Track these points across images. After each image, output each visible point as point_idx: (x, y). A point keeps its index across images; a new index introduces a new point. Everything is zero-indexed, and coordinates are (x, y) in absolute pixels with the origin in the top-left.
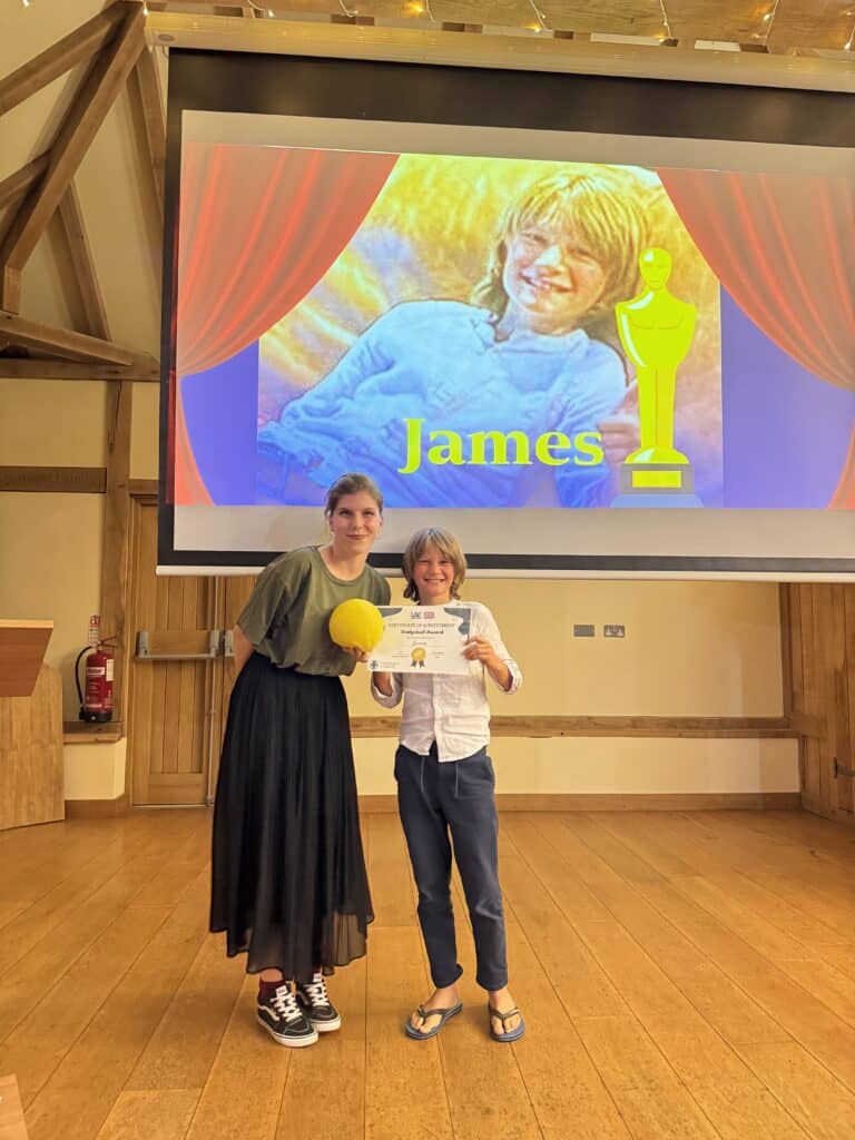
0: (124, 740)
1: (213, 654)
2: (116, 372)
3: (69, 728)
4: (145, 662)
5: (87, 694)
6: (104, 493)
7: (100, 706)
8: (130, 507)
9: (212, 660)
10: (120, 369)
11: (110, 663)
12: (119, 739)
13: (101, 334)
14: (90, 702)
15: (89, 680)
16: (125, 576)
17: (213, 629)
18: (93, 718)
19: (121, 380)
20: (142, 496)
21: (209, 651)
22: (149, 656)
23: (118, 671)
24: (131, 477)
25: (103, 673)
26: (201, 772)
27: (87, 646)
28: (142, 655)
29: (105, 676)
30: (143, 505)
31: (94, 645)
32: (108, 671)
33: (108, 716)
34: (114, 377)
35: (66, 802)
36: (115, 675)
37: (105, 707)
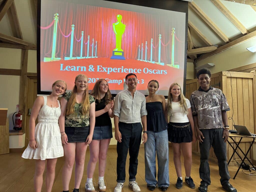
0: (25, 134)
2: (24, 47)
3: (11, 131)
5: (15, 123)
6: (21, 75)
7: (19, 126)
8: (27, 79)
10: (25, 46)
11: (21, 116)
12: (23, 134)
13: (20, 37)
14: (16, 125)
15: (16, 120)
16: (25, 95)
18: (17, 129)
19: (25, 49)
20: (30, 76)
23: (23, 118)
24: (28, 72)
25: (19, 118)
27: (16, 112)
28: (29, 114)
29: (20, 119)
30: (30, 79)
31: (17, 112)
33: (21, 129)
34: (24, 48)
35: (10, 149)
36: (22, 119)
37: (20, 126)
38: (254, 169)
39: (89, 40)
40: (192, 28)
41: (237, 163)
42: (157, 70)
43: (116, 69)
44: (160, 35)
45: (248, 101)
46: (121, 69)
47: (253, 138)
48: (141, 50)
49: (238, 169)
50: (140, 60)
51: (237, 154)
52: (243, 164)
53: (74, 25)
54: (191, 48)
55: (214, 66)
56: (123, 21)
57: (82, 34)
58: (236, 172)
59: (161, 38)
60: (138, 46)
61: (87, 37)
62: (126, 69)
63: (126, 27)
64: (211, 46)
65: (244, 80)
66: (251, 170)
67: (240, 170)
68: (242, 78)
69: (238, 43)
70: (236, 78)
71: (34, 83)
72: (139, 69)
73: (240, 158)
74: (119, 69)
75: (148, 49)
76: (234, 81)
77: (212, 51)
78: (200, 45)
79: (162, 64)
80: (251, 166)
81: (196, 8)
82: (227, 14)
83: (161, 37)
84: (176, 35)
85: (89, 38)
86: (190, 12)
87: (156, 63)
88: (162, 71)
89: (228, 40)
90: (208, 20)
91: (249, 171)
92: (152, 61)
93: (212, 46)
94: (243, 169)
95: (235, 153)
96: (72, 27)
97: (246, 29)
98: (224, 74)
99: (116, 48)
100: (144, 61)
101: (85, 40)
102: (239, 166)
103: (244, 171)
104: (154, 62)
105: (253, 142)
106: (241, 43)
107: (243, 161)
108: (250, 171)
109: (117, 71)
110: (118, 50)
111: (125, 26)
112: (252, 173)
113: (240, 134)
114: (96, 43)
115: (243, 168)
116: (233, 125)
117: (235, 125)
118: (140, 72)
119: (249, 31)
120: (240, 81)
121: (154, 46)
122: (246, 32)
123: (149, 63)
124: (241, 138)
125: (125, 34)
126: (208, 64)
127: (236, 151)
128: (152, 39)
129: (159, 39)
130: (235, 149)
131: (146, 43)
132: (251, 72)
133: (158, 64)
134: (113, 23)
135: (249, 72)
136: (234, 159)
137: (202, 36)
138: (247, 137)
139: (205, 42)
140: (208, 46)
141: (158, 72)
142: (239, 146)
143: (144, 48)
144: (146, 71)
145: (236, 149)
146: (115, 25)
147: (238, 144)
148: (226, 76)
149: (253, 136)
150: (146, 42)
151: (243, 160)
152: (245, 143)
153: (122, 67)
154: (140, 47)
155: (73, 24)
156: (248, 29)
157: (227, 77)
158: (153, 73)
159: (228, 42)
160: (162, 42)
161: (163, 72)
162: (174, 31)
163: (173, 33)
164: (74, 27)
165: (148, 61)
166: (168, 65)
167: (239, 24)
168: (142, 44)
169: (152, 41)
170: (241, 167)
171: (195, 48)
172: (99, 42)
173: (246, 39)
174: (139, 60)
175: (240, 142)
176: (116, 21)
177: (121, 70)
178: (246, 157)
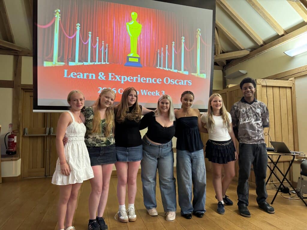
0: (20, 159)
1: (47, 134)
2: (17, 53)
3: (3, 156)
4: (26, 137)
5: (8, 146)
6: (13, 88)
7: (12, 150)
8: (21, 92)
9: (47, 136)
11: (15, 137)
12: (19, 159)
13: (12, 41)
14: (10, 149)
15: (9, 142)
16: (20, 112)
17: (47, 127)
18: (11, 153)
19: (18, 55)
20: (26, 89)
21: (46, 134)
22: (27, 135)
23: (18, 139)
24: (22, 83)
25: (13, 140)
26: (44, 167)
27: (8, 133)
28: (25, 135)
30: (25, 92)
31: (11, 132)
32: (15, 140)
33: (15, 153)
34: (17, 54)
35: (2, 178)
36: (17, 141)
37: (14, 150)
38: (294, 192)
39: (98, 42)
40: (220, 29)
41: (275, 185)
42: (180, 80)
43: (132, 78)
44: (183, 38)
45: (286, 114)
46: (138, 78)
47: (293, 157)
48: (160, 55)
49: (276, 193)
50: (160, 68)
51: (274, 176)
52: (282, 186)
53: (79, 24)
54: (219, 53)
55: (247, 73)
56: (139, 20)
57: (90, 35)
58: (274, 196)
59: (184, 42)
60: (156, 51)
61: (96, 39)
62: (143, 79)
63: (142, 28)
64: (242, 50)
65: (281, 89)
66: (290, 193)
67: (278, 194)
68: (279, 87)
69: (275, 46)
70: (273, 87)
71: (30, 96)
72: (158, 79)
73: (278, 180)
74: (135, 78)
75: (169, 54)
76: (270, 90)
77: (243, 56)
78: (229, 49)
79: (186, 73)
80: (291, 189)
81: (225, 4)
82: (262, 12)
83: (184, 39)
84: (202, 37)
85: (98, 40)
86: (217, 9)
87: (178, 71)
88: (185, 81)
89: (262, 43)
90: (238, 18)
91: (288, 194)
92: (174, 69)
93: (244, 49)
94: (281, 193)
95: (273, 174)
96: (77, 27)
97: (284, 30)
98: (259, 82)
99: (130, 53)
100: (164, 69)
101: (94, 42)
102: (277, 189)
103: (283, 194)
104: (176, 71)
105: (293, 161)
106: (277, 46)
107: (282, 183)
108: (290, 195)
109: (133, 80)
110: (133, 55)
111: (140, 26)
112: (291, 196)
113: (278, 152)
114: (106, 47)
115: (281, 191)
116: (270, 142)
117: (272, 141)
118: (160, 82)
119: (287, 32)
120: (276, 90)
121: (176, 51)
122: (282, 33)
123: (170, 71)
124: (279, 156)
125: (141, 35)
126: (240, 71)
127: (274, 171)
128: (173, 42)
129: (182, 42)
130: (272, 169)
131: (167, 48)
132: (289, 80)
133: (181, 73)
134: (127, 22)
135: (288, 80)
136: (271, 181)
137: (232, 39)
138: (286, 155)
139: (236, 46)
140: (239, 50)
141: (181, 83)
142: (277, 165)
143: (165, 54)
144: (167, 80)
145: (274, 169)
146: (129, 25)
147: (275, 164)
148: (260, 85)
149: (293, 153)
150: (167, 46)
151: (281, 181)
152: (284, 162)
153: (139, 76)
154: (160, 52)
155: (78, 22)
156: (285, 30)
157: (262, 86)
158: (175, 83)
159: (262, 46)
160: (185, 46)
161: (187, 83)
162: (200, 32)
163: (198, 35)
164: (80, 27)
165: (170, 69)
166: (193, 74)
167: (275, 23)
168: (162, 49)
169: (173, 45)
170: (280, 190)
171: (223, 52)
172: (110, 45)
173: (283, 41)
174: (157, 68)
175: (277, 162)
176: (130, 20)
177: (137, 80)
178: (285, 178)
